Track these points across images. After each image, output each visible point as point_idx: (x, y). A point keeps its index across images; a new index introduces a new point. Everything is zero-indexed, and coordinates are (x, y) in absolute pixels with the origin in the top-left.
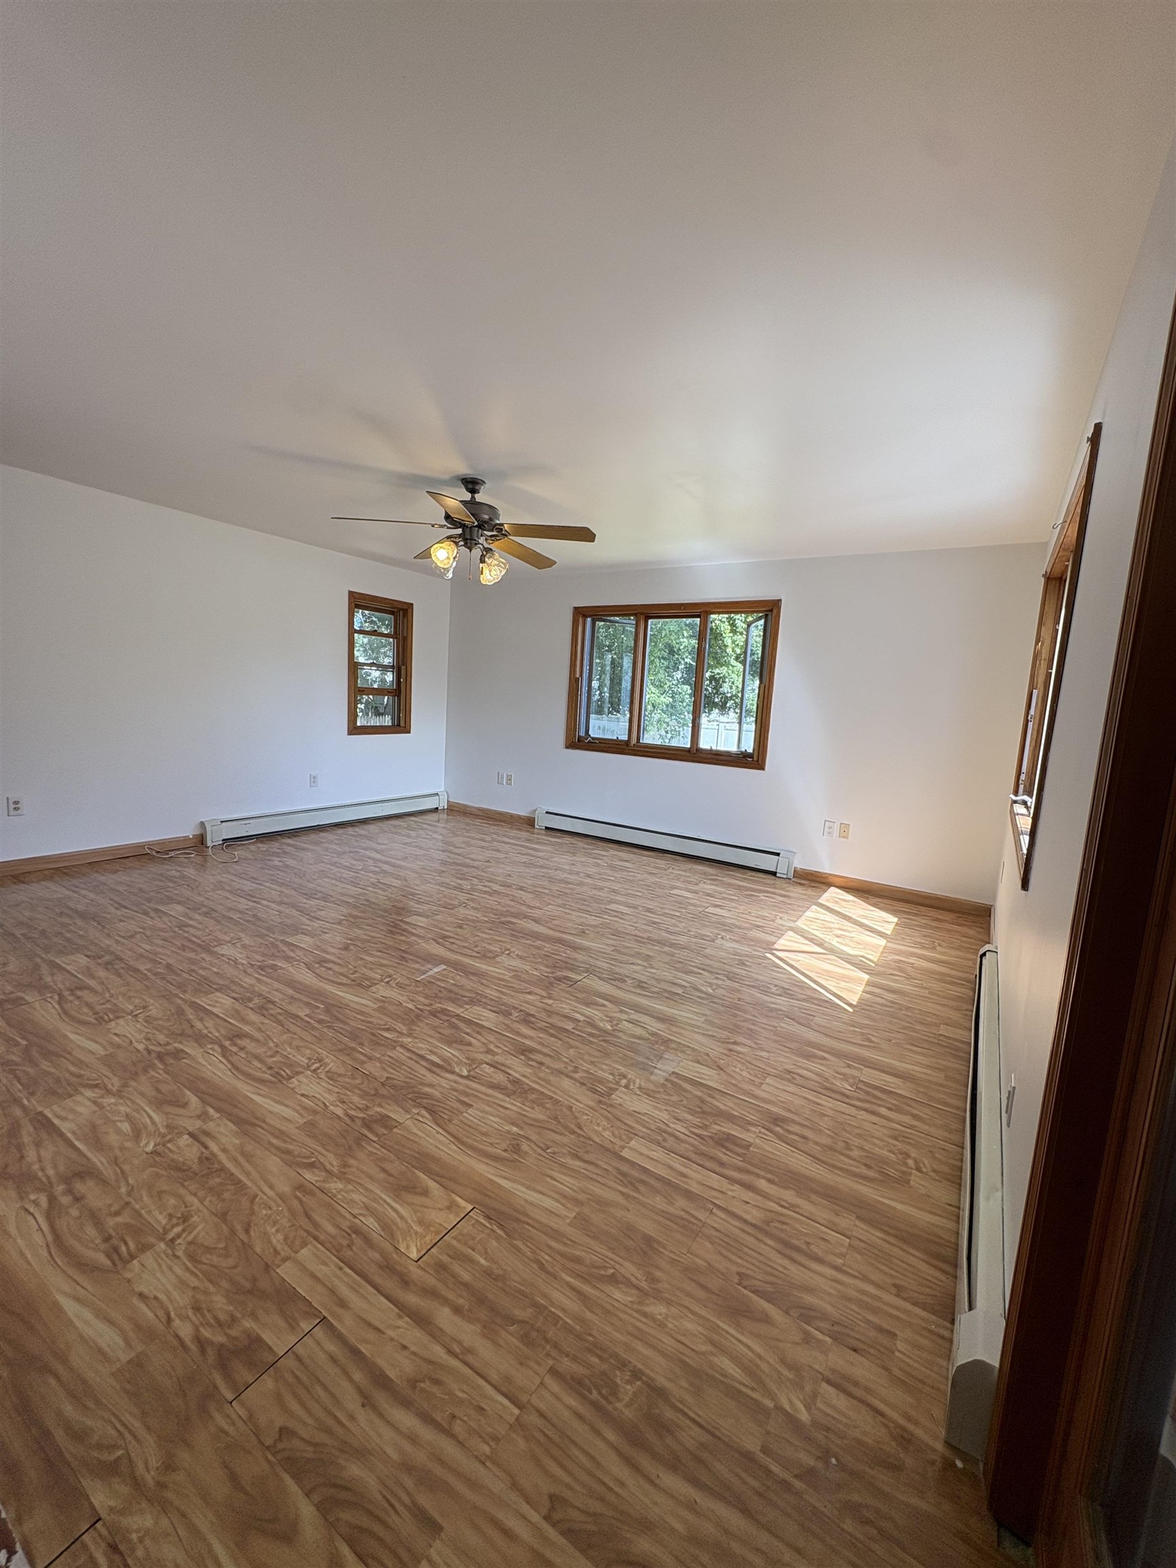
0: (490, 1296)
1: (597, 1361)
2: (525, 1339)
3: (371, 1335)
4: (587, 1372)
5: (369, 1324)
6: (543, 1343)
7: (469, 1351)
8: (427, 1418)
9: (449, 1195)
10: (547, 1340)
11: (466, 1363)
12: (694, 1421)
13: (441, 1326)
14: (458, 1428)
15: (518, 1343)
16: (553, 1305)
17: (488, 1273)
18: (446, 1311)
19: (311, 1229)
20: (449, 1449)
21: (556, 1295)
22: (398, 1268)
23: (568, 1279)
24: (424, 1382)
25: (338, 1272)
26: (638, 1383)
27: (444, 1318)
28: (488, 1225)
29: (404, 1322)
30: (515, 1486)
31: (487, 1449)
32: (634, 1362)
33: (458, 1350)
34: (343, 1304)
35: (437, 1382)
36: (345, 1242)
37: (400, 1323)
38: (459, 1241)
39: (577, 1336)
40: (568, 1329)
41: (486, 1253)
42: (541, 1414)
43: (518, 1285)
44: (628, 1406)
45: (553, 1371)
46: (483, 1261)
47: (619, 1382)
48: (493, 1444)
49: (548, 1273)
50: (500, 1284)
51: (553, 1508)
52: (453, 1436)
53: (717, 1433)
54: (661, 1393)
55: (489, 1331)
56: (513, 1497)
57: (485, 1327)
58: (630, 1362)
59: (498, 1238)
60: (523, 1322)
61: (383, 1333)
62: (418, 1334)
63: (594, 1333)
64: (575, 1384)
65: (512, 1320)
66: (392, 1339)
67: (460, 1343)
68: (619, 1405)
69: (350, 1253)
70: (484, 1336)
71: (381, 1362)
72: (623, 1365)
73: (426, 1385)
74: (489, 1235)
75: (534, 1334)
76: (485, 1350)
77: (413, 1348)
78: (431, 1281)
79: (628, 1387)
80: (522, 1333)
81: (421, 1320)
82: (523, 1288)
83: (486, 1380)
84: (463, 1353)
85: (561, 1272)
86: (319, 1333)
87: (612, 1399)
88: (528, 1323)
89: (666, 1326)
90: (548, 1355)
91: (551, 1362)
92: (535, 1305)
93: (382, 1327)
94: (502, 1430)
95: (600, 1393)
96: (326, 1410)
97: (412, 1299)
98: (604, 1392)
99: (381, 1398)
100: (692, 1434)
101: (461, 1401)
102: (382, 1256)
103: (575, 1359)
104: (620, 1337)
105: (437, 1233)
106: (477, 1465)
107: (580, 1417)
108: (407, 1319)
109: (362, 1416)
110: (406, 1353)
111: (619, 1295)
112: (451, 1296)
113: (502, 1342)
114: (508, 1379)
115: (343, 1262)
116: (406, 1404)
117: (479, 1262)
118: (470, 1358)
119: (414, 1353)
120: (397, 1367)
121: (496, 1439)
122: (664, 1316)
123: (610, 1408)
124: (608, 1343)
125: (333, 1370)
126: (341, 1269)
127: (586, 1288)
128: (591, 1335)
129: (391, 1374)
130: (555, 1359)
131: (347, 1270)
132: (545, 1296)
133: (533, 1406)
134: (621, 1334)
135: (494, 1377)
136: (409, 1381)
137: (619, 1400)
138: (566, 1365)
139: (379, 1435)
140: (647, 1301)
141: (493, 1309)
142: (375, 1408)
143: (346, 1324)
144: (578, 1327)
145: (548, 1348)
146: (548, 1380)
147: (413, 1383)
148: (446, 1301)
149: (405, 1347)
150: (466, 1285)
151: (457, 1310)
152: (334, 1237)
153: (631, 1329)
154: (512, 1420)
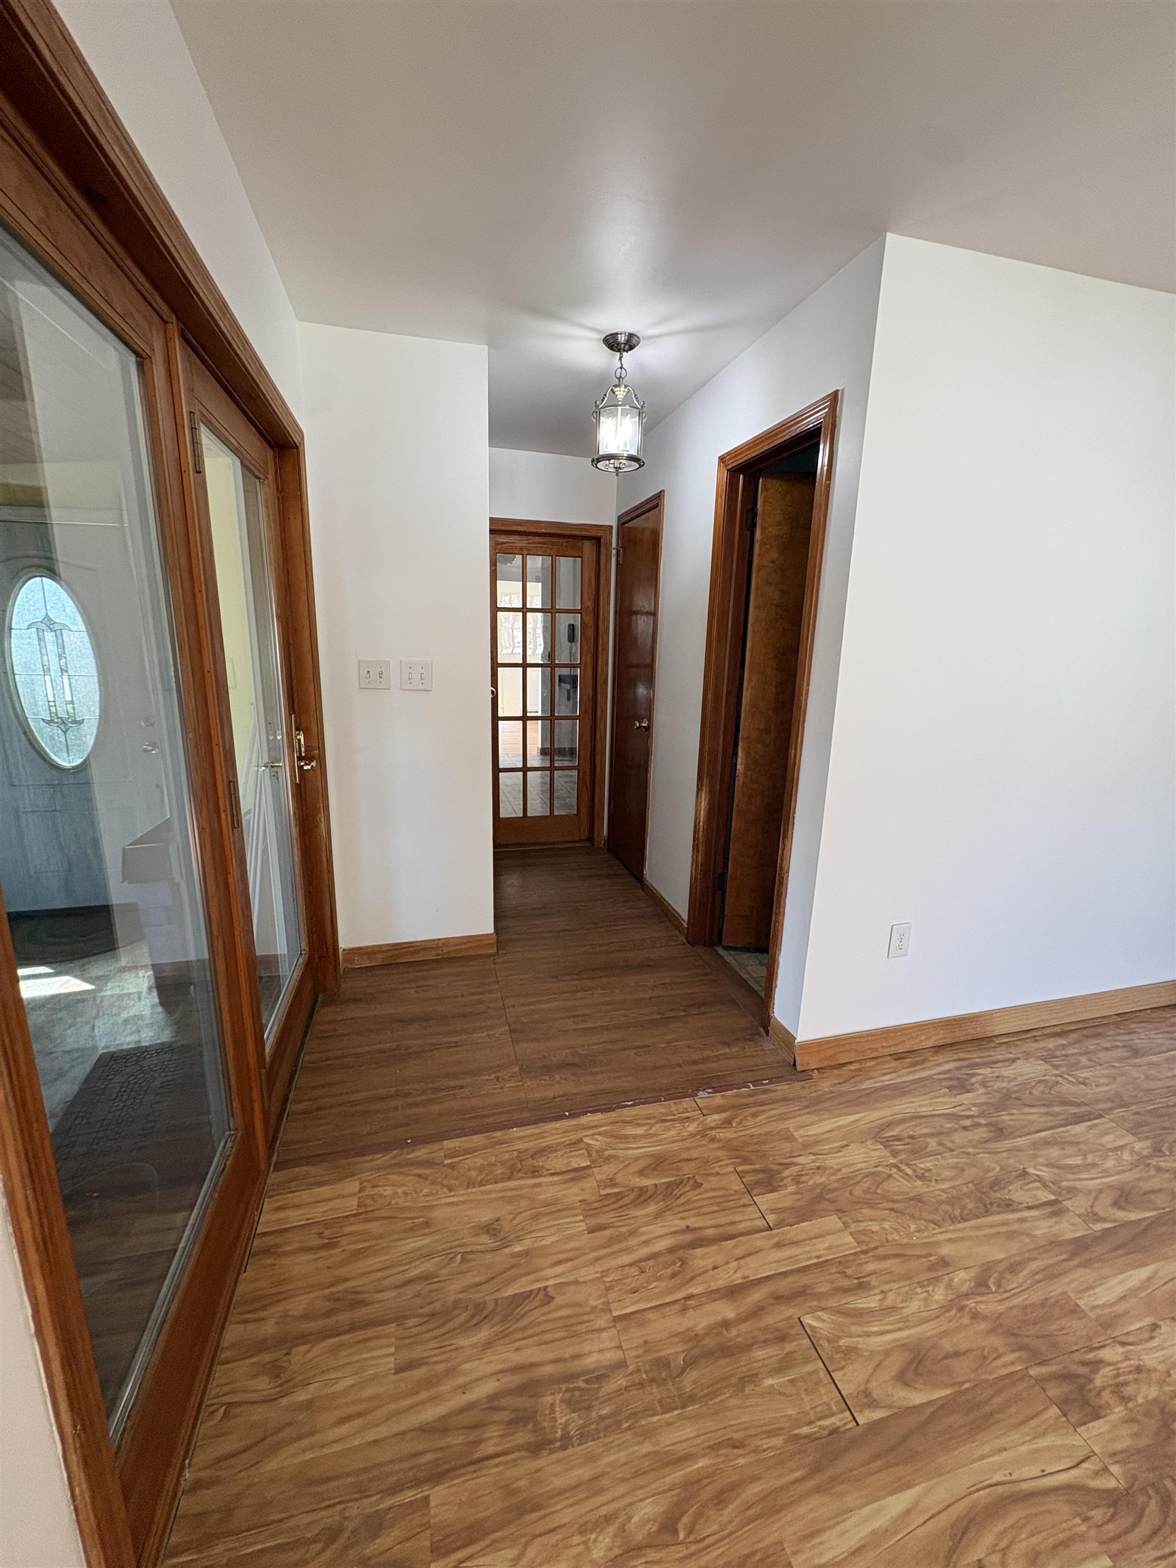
0: (723, 1362)
1: (604, 1412)
2: (662, 1363)
3: (739, 1252)
4: (601, 1394)
5: (749, 1255)
6: (651, 1375)
7: (684, 1310)
8: (653, 1256)
9: (890, 1407)
10: (652, 1381)
11: (676, 1302)
12: (497, 1455)
13: (717, 1302)
14: (634, 1271)
15: (664, 1353)
16: (680, 1418)
17: (752, 1378)
18: (731, 1315)
19: (876, 1252)
20: (625, 1259)
21: (688, 1431)
22: (797, 1301)
23: (701, 1463)
24: (680, 1267)
25: (814, 1254)
26: (559, 1434)
27: (727, 1310)
28: (822, 1423)
29: (738, 1279)
30: (576, 1282)
31: (606, 1279)
32: (577, 1449)
33: (688, 1303)
34: (779, 1245)
35: (674, 1275)
36: (849, 1272)
37: (739, 1274)
38: (810, 1374)
39: (635, 1413)
40: (648, 1411)
41: (780, 1393)
42: (600, 1330)
43: (723, 1397)
44: (553, 1405)
45: (622, 1364)
46: (770, 1381)
47: (573, 1415)
48: (608, 1285)
49: (720, 1445)
50: (734, 1380)
51: (546, 1295)
52: (630, 1265)
53: (472, 1468)
54: (535, 1449)
55: (690, 1337)
56: (571, 1278)
57: (696, 1335)
58: (579, 1444)
59: (797, 1423)
60: (681, 1374)
61: (736, 1260)
62: (721, 1282)
63: (628, 1436)
64: (598, 1377)
65: (690, 1363)
66: (727, 1263)
67: (694, 1308)
68: (559, 1397)
69: (834, 1270)
70: (689, 1330)
71: (714, 1248)
72: (584, 1436)
73: (676, 1267)
74: (806, 1413)
75: (664, 1375)
76: (677, 1323)
77: (711, 1273)
78: (769, 1320)
79: (564, 1420)
80: (672, 1364)
81: (731, 1292)
82: (716, 1400)
83: (651, 1308)
84: (685, 1305)
85: (712, 1461)
86: (760, 1223)
87: (567, 1395)
88: (678, 1376)
89: (581, 1533)
90: (638, 1371)
91: (631, 1368)
92: (692, 1399)
93: (742, 1262)
94: (612, 1296)
95: (579, 1389)
96: (700, 1207)
97: (757, 1295)
98: (577, 1393)
99: (687, 1238)
100: (491, 1442)
101: (649, 1283)
102: (820, 1293)
103: (618, 1392)
104: (608, 1460)
105: (831, 1358)
106: (604, 1268)
107: (575, 1357)
108: (740, 1281)
109: (682, 1224)
110: (710, 1267)
111: (647, 1510)
112: (744, 1327)
113: (676, 1340)
114: (642, 1324)
115: (824, 1262)
116: (671, 1250)
117: (772, 1376)
118: (677, 1307)
119: (707, 1271)
120: (701, 1258)
121: (608, 1289)
122: (590, 1543)
123: (563, 1387)
124: (611, 1440)
125: (723, 1220)
126: (818, 1257)
127: (677, 1476)
128: (629, 1428)
129: (699, 1251)
130: (631, 1374)
131: (815, 1261)
132: (693, 1418)
133: (610, 1328)
134: (609, 1464)
135: (651, 1316)
136: (687, 1258)
137: (563, 1401)
138: (619, 1381)
139: (662, 1227)
140: (619, 1541)
141: (708, 1355)
142: (681, 1232)
143: (758, 1241)
144: (644, 1423)
145: (644, 1376)
146: (619, 1355)
147: (683, 1261)
148: (742, 1319)
149: (715, 1268)
150: (748, 1347)
151: (726, 1324)
152: (861, 1264)
153: (605, 1482)
154: (613, 1307)
